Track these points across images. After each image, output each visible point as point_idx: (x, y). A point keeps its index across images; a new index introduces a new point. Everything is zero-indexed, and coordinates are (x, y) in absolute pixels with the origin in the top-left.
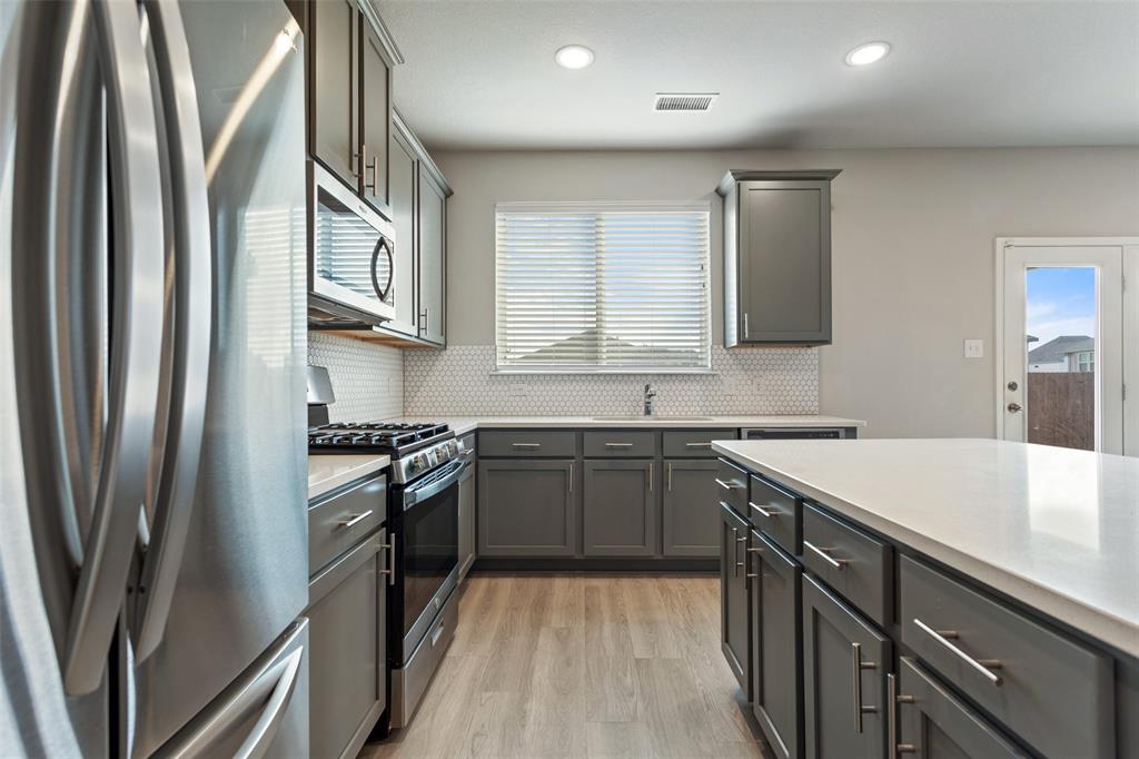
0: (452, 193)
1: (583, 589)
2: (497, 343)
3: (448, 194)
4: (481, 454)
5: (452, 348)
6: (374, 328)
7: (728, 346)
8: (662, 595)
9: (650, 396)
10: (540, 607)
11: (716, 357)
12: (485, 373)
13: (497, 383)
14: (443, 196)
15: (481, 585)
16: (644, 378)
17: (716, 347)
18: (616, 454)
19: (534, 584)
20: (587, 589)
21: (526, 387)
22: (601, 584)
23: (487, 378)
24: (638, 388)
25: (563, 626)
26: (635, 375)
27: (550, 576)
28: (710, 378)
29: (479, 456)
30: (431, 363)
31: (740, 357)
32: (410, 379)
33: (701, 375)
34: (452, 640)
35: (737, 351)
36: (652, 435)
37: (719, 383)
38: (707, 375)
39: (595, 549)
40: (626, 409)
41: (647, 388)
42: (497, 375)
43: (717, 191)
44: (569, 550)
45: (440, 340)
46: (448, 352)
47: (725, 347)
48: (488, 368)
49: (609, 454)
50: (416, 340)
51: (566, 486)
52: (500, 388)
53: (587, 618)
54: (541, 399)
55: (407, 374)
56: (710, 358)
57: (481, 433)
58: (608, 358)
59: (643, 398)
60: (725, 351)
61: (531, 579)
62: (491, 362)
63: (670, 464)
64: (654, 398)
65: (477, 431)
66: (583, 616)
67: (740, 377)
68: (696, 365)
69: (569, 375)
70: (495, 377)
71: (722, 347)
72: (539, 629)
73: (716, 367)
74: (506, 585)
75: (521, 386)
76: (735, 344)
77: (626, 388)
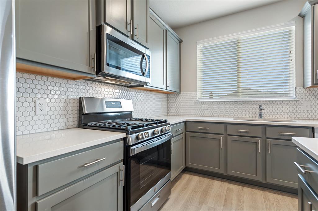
0: (182, 41)
1: (226, 189)
2: (197, 91)
3: (181, 42)
4: (187, 130)
5: (182, 93)
6: (145, 86)
7: (306, 87)
8: (265, 201)
9: (261, 110)
10: (205, 193)
11: (298, 92)
12: (193, 101)
13: (197, 105)
14: (178, 42)
15: (186, 177)
16: (259, 103)
17: (298, 88)
18: (242, 134)
19: (206, 181)
20: (228, 189)
21: (208, 106)
22: (235, 187)
23: (194, 103)
24: (256, 106)
25: (213, 206)
26: (254, 101)
27: (214, 179)
28: (295, 102)
29: (187, 131)
30: (176, 98)
31: (313, 92)
32: (169, 103)
33: (289, 101)
34: (167, 200)
35: (311, 89)
36: (260, 127)
37: (300, 104)
38: (293, 101)
39: (232, 172)
40: (250, 115)
41: (260, 106)
42: (197, 102)
43: (300, 15)
44: (221, 171)
45: (178, 90)
46: (181, 94)
47: (304, 87)
48: (194, 99)
49: (239, 134)
50: (166, 90)
51: (219, 146)
52: (198, 107)
53: (224, 205)
54: (214, 110)
55: (169, 102)
56: (294, 93)
57: (187, 122)
58: (242, 95)
59: (258, 111)
60: (304, 90)
61: (206, 179)
62: (195, 97)
63: (270, 141)
64: (264, 111)
65: (186, 122)
66: (223, 203)
67: (313, 102)
68: (286, 97)
69: (224, 102)
70: (197, 103)
71: (302, 88)
72: (202, 205)
73: (298, 97)
74: (196, 179)
75: (206, 106)
76: (311, 85)
77: (250, 106)
